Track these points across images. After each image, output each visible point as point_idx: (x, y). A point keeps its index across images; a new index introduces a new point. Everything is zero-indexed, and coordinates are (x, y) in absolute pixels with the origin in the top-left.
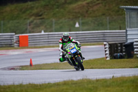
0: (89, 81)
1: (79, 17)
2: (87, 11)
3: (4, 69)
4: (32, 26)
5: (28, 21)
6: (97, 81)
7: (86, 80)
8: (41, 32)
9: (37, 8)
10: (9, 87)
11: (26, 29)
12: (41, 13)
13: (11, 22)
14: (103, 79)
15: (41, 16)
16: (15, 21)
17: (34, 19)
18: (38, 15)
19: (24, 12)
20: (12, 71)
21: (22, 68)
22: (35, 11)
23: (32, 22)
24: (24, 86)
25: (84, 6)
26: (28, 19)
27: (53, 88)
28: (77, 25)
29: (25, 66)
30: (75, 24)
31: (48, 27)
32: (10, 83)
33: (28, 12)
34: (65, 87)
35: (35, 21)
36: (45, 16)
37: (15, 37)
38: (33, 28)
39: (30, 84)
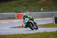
0: (47, 33)
1: (43, 6)
2: (46, 4)
3: (11, 28)
5: (22, 8)
6: (50, 32)
7: (45, 32)
8: (27, 12)
9: (25, 2)
10: (13, 35)
11: (21, 11)
13: (14, 8)
14: (52, 32)
15: (27, 6)
16: (16, 8)
17: (24, 7)
18: (25, 5)
19: (20, 4)
20: (15, 28)
21: (19, 27)
22: (24, 4)
23: (23, 8)
24: (20, 35)
25: (44, 2)
26: (22, 7)
27: (32, 36)
28: (42, 10)
29: (20, 26)
30: (41, 9)
31: (30, 10)
32: (14, 34)
33: (22, 4)
34: (37, 35)
35: (24, 8)
36: (28, 6)
37: (16, 14)
38: (24, 11)
39: (22, 34)
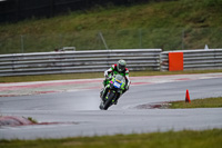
4: (189, 38)
5: (183, 30)
10: (151, 136)
11: (181, 43)
12: (203, 18)
13: (155, 30)
15: (203, 21)
16: (162, 29)
17: (193, 27)
18: (197, 20)
19: (176, 16)
21: (173, 105)
22: (194, 14)
23: (189, 31)
24: (175, 134)
26: (183, 26)
27: (220, 137)
29: (177, 102)
31: (214, 39)
32: (153, 129)
33: (183, 15)
35: (194, 30)
36: (209, 23)
37: (162, 54)
38: (190, 41)
39: (185, 131)
